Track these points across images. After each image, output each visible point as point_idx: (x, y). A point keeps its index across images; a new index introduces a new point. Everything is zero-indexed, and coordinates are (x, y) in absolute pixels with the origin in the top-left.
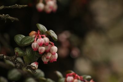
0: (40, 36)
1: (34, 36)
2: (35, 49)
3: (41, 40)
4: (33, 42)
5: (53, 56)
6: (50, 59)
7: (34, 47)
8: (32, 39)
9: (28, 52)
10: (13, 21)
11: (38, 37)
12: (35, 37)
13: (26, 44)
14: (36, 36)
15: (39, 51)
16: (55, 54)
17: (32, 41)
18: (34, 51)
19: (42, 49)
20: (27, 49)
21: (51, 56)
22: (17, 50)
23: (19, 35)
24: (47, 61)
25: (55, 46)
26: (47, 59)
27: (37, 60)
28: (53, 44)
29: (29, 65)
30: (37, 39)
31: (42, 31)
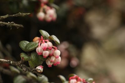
0: (44, 41)
1: (37, 42)
2: (40, 53)
3: (45, 45)
4: (38, 47)
5: (57, 59)
6: (54, 63)
7: (38, 51)
8: (36, 44)
9: (33, 57)
10: (18, 28)
11: (41, 42)
12: (39, 43)
13: (30, 49)
14: (40, 41)
15: (44, 55)
16: (58, 57)
17: (36, 46)
18: (39, 55)
19: (46, 53)
20: (32, 54)
21: (55, 60)
22: (23, 55)
23: (24, 41)
24: (51, 64)
25: (58, 50)
26: (51, 62)
27: (42, 63)
28: (56, 48)
29: (35, 69)
30: (41, 44)
31: (45, 36)
